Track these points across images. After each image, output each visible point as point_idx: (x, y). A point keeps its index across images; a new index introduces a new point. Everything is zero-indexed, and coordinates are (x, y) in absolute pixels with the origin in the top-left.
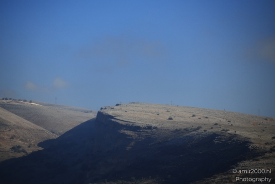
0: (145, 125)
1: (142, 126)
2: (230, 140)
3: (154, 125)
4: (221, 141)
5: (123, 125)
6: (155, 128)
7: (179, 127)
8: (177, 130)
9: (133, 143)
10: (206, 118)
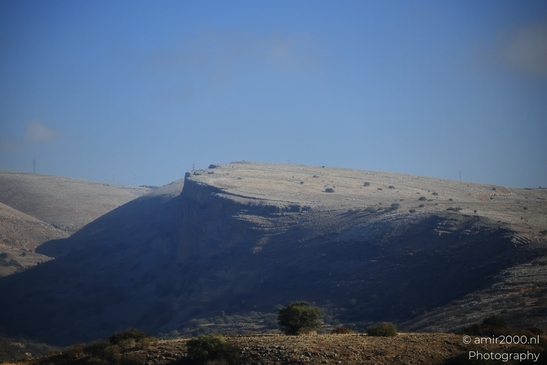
0: (286, 204)
1: (280, 205)
2: (467, 227)
3: (303, 204)
4: (449, 230)
5: (243, 205)
6: (306, 208)
7: (354, 205)
8: (350, 213)
9: (264, 240)
10: (391, 187)
